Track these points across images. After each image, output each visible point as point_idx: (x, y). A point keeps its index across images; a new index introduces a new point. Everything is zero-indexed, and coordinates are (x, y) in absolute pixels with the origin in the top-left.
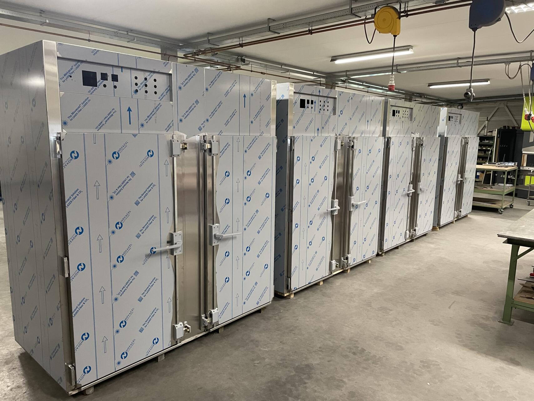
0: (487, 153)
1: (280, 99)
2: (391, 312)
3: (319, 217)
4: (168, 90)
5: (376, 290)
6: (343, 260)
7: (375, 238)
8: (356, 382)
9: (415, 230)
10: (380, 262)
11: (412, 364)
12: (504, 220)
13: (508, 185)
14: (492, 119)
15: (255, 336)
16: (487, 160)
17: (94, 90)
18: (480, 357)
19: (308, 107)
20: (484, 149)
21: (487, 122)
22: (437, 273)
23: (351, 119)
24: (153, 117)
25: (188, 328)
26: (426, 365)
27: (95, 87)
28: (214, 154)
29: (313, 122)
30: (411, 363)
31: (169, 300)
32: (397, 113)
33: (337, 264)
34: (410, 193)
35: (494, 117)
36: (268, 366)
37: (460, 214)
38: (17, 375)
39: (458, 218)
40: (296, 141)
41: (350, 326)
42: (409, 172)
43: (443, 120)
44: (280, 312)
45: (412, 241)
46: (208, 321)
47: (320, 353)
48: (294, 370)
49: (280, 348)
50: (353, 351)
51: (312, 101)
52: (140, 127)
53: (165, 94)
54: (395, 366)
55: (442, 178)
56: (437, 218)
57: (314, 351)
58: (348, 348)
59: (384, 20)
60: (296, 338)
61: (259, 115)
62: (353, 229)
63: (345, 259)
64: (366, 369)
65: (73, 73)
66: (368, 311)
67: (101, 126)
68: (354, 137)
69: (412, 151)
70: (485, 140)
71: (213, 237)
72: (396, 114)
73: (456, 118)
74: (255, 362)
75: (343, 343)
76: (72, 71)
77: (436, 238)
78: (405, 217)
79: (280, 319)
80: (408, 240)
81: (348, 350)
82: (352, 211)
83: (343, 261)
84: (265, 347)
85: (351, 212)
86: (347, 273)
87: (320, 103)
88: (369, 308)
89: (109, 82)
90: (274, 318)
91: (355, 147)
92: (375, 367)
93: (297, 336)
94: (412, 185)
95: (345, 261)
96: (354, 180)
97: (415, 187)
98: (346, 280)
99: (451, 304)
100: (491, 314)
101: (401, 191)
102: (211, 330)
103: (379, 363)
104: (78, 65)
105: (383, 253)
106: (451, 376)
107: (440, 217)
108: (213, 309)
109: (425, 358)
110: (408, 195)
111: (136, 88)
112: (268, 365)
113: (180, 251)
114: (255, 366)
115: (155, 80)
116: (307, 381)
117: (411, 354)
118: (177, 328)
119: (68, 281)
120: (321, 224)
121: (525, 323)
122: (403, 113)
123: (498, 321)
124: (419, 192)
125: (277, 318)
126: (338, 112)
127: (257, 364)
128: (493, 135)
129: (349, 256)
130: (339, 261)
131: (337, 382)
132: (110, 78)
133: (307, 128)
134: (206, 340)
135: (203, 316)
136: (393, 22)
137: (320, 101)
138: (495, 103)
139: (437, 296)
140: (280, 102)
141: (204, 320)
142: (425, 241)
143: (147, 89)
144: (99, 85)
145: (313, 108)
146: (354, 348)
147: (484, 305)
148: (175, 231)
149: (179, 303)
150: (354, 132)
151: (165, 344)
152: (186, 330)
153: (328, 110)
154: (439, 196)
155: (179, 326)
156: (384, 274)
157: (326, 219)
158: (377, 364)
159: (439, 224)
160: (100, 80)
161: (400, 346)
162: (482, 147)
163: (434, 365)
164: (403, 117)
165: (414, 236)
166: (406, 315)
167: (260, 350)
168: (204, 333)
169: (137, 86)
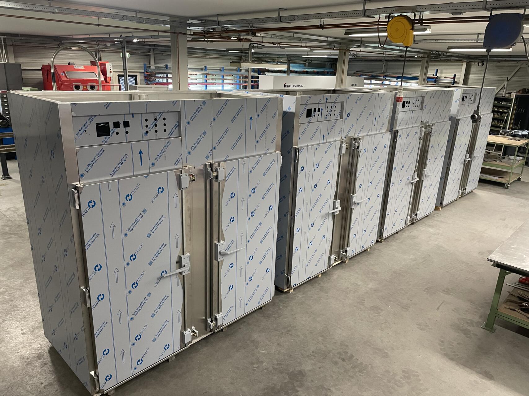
0: (503, 115)
1: (287, 111)
2: (382, 313)
3: (320, 218)
4: (176, 126)
5: (370, 286)
6: (342, 252)
7: (375, 228)
8: (342, 392)
9: (416, 214)
10: (378, 249)
11: (395, 374)
12: (509, 197)
13: (518, 158)
14: (513, 79)
15: (256, 336)
16: (503, 122)
17: (108, 140)
18: (457, 368)
19: (314, 116)
20: (501, 111)
21: (506, 82)
22: (431, 265)
23: (358, 120)
24: (163, 155)
25: (196, 333)
26: (407, 375)
27: (108, 137)
28: (220, 181)
29: (319, 130)
30: (393, 373)
31: (179, 312)
32: (407, 103)
33: (336, 258)
34: (413, 182)
35: (515, 77)
36: (265, 371)
37: (464, 192)
38: (49, 371)
39: (462, 195)
40: (301, 153)
41: (343, 328)
42: (415, 160)
43: (456, 102)
44: (280, 309)
45: (413, 224)
46: (214, 325)
47: (312, 357)
48: (288, 377)
49: (277, 351)
50: (342, 357)
51: (319, 109)
52: (150, 166)
53: (174, 130)
54: (379, 376)
55: (449, 159)
56: (440, 198)
57: (307, 356)
58: (338, 353)
59: (397, 30)
60: (292, 340)
61: (265, 134)
62: (354, 224)
63: (344, 251)
64: (353, 377)
65: (88, 127)
66: (360, 311)
67: (114, 172)
68: (360, 138)
69: (420, 140)
70: (503, 101)
71: (219, 254)
72: (406, 105)
73: (470, 97)
74: (254, 366)
75: (334, 347)
76: (86, 125)
77: (436, 220)
78: (407, 204)
79: (279, 317)
80: (409, 224)
81: (338, 356)
82: (353, 208)
83: (342, 254)
84: (264, 349)
85: (353, 210)
86: (345, 264)
87: (327, 110)
88: (362, 307)
89: (122, 129)
90: (274, 316)
91: (360, 148)
92: (361, 375)
93: (293, 338)
94: (417, 173)
95: (344, 254)
96: (357, 178)
97: (420, 175)
98: (343, 271)
99: (439, 305)
100: (476, 318)
101: (405, 180)
102: (216, 331)
103: (365, 371)
104: (92, 118)
105: (382, 240)
106: (427, 389)
107: (444, 198)
108: (218, 314)
109: (407, 368)
110: (412, 183)
111: (147, 129)
112: (265, 369)
113: (188, 271)
114: (254, 370)
115: (164, 119)
116: (299, 389)
117: (395, 363)
118: (185, 335)
119: (89, 310)
120: (322, 224)
121: (507, 330)
122: (414, 102)
123: (482, 328)
124: (423, 179)
125: (276, 316)
126: (345, 116)
127: (256, 368)
128: (511, 97)
129: (348, 249)
130: (338, 253)
131: (325, 391)
132: (122, 125)
133: (313, 137)
134: (211, 339)
135: (209, 320)
136: (405, 32)
137: (327, 107)
138: (517, 62)
139: (428, 295)
140: (286, 114)
141: (209, 324)
142: (425, 224)
143: (157, 128)
144: (112, 134)
145: (320, 115)
146: (344, 353)
147: (471, 307)
148: (183, 254)
149: (187, 314)
150: (360, 132)
151: (176, 348)
152: (193, 335)
153: (335, 115)
154: (444, 177)
155: (188, 333)
156: (380, 265)
157: (327, 220)
158: (362, 373)
159: (441, 204)
160: (113, 129)
161: (386, 353)
162: (499, 108)
163: (414, 375)
164: (413, 106)
165: (415, 220)
166: (396, 316)
167: (259, 352)
168: (210, 333)
169: (148, 128)
